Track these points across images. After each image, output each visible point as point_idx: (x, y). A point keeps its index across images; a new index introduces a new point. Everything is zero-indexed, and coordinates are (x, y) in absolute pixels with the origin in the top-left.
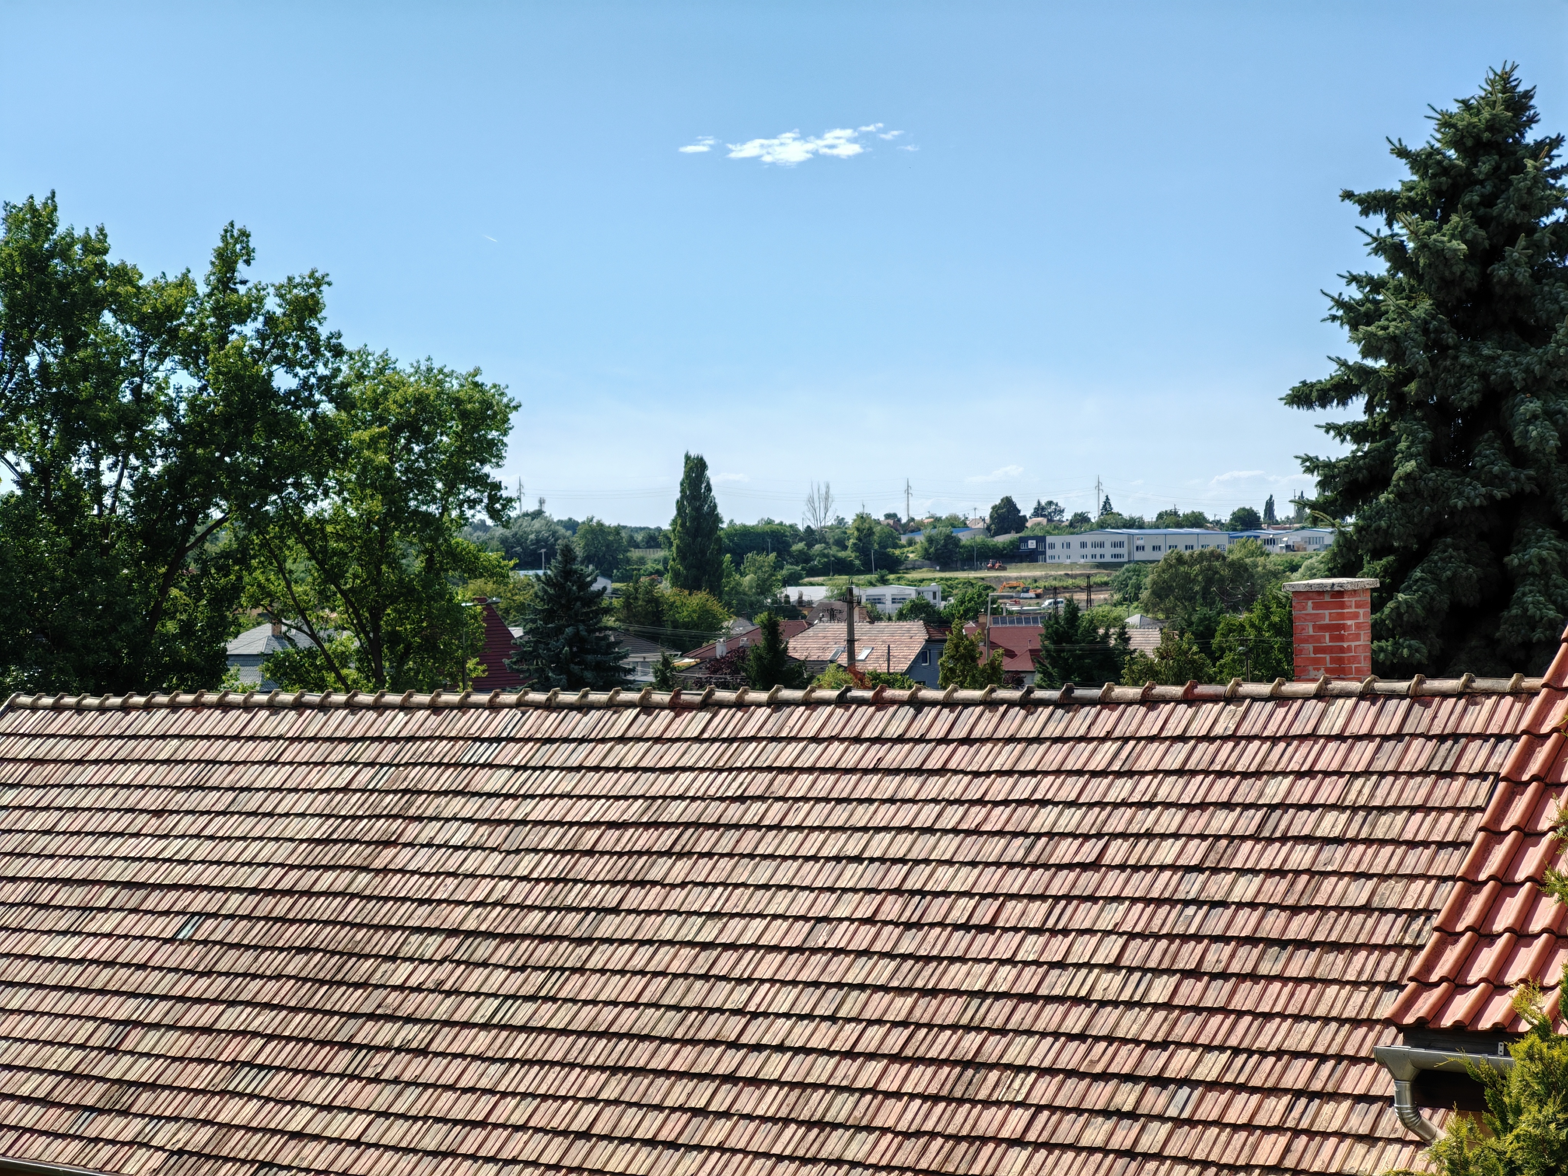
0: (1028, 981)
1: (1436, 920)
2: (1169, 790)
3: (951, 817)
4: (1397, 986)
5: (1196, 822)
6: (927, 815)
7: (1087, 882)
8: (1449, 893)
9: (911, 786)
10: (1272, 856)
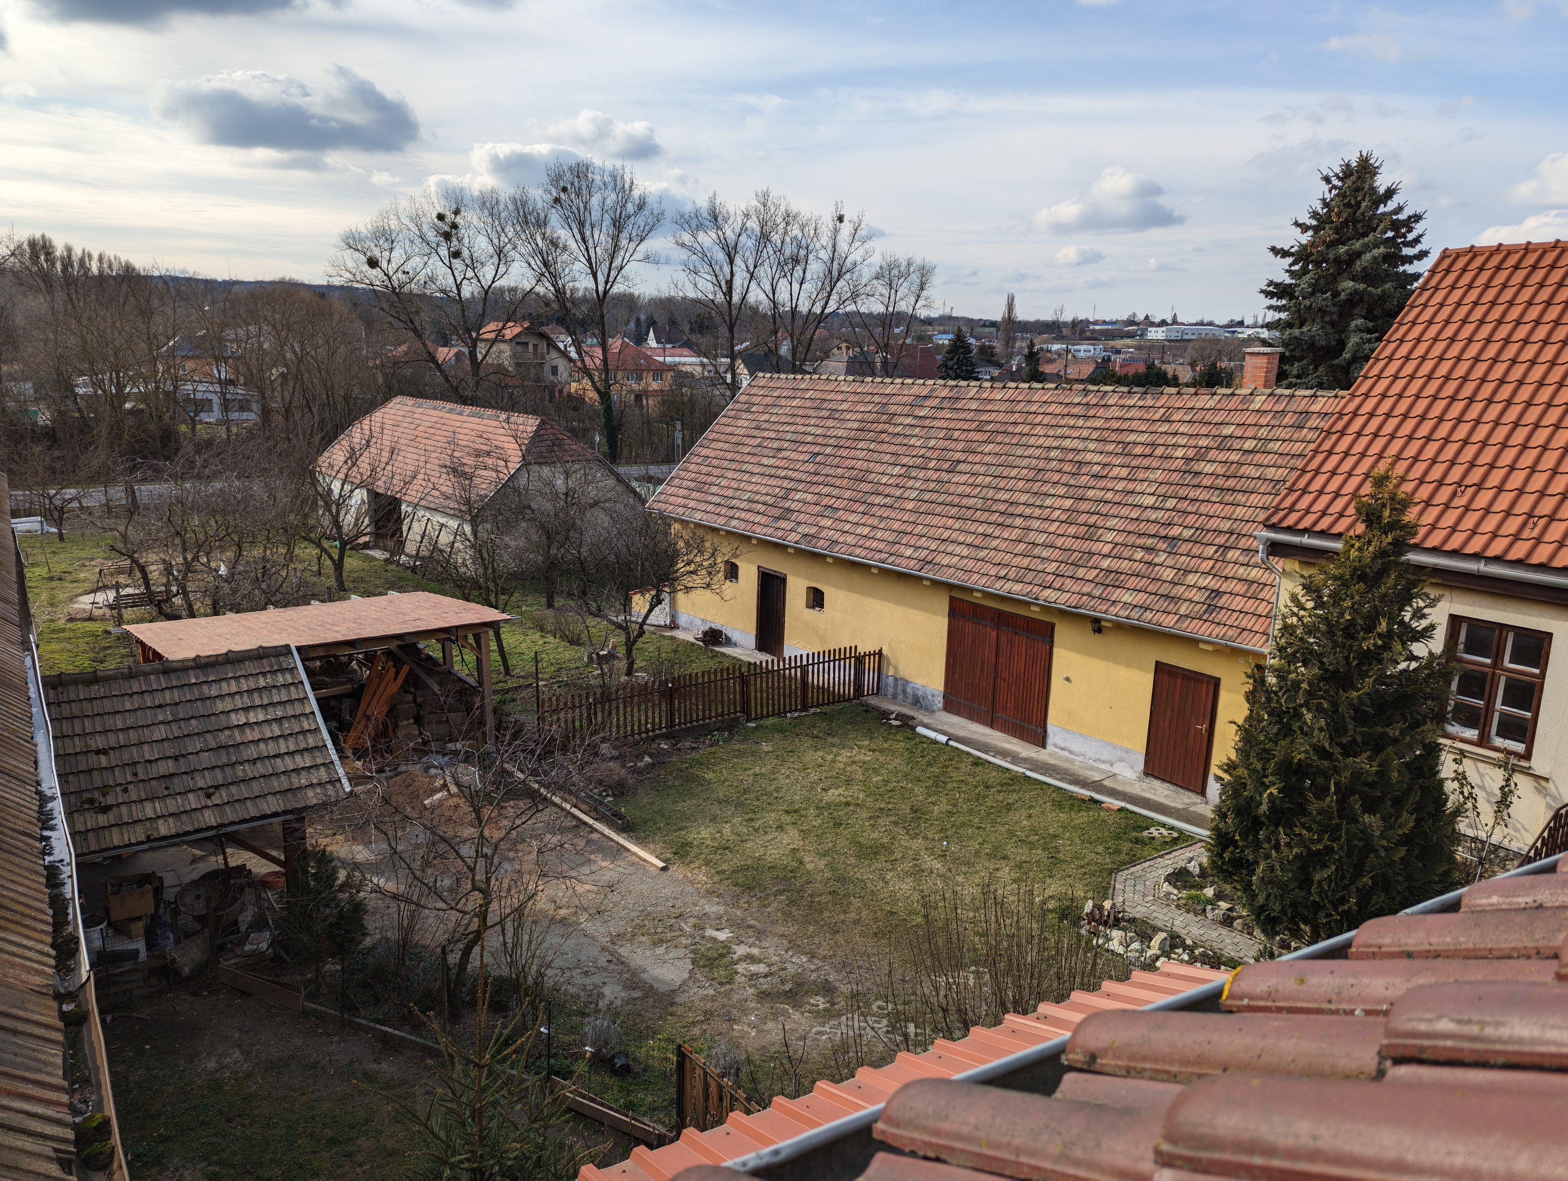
0: (1117, 498)
1: (1288, 485)
2: (1184, 428)
3: (1095, 435)
4: (1267, 509)
5: (1192, 442)
6: (1085, 433)
7: (1146, 462)
8: (1294, 474)
9: (1080, 423)
10: (1223, 456)
